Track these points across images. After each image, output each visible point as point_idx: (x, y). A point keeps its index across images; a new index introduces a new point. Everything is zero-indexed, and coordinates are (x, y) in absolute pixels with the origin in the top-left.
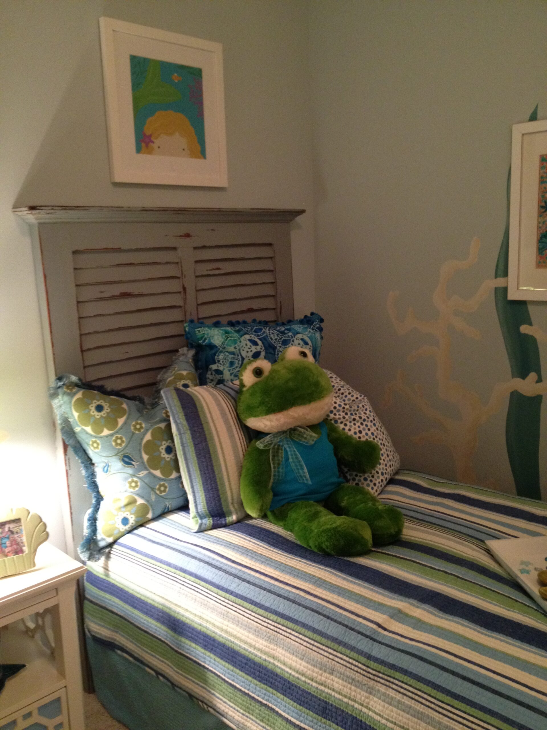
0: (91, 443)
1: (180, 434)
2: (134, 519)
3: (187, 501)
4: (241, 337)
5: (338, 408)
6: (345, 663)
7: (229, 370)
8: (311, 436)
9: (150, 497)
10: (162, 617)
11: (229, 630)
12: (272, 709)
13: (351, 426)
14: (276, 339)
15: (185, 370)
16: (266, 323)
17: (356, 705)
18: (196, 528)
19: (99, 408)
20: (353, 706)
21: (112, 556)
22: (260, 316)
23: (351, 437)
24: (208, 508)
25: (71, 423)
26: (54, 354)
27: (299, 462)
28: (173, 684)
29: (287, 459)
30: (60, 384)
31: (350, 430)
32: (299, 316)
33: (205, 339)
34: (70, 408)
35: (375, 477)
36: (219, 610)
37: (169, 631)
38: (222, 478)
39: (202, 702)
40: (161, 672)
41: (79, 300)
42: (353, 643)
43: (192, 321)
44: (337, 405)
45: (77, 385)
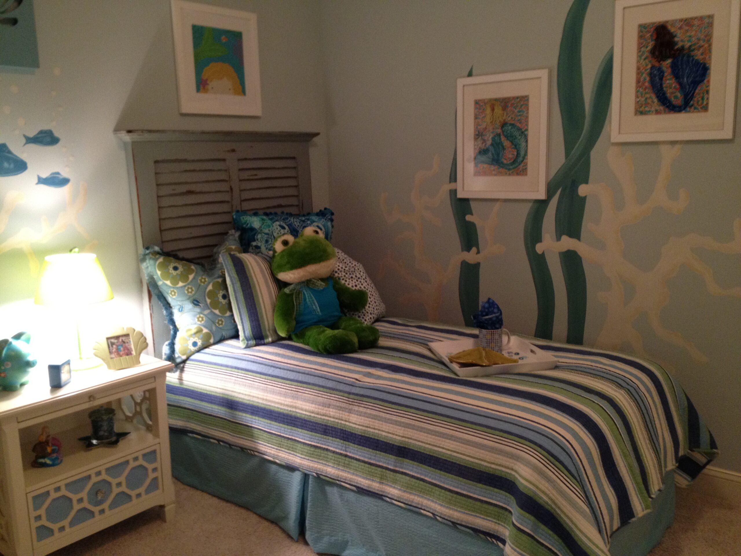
0: (170, 292)
1: (233, 284)
2: (201, 342)
3: (237, 331)
4: (273, 223)
5: (340, 269)
6: (336, 399)
7: (265, 246)
8: (321, 285)
9: (212, 328)
10: (223, 402)
11: (268, 398)
12: (295, 440)
13: (349, 282)
14: (298, 226)
15: (234, 245)
16: (291, 215)
17: (343, 422)
18: (244, 346)
19: (175, 268)
20: (341, 423)
21: (185, 369)
22: (287, 210)
23: (349, 288)
24: (252, 333)
25: (156, 279)
26: (142, 232)
27: (313, 301)
28: (230, 445)
29: (305, 300)
30: (148, 252)
31: (349, 284)
32: (316, 210)
33: (248, 224)
34: (155, 268)
35: (366, 316)
36: (261, 388)
37: (228, 410)
38: (261, 313)
39: (249, 450)
40: (221, 439)
41: (159, 194)
42: (341, 388)
43: (238, 211)
44: (340, 268)
45: (158, 253)
